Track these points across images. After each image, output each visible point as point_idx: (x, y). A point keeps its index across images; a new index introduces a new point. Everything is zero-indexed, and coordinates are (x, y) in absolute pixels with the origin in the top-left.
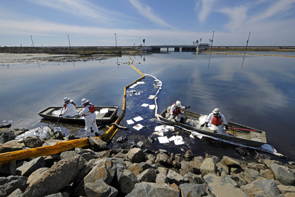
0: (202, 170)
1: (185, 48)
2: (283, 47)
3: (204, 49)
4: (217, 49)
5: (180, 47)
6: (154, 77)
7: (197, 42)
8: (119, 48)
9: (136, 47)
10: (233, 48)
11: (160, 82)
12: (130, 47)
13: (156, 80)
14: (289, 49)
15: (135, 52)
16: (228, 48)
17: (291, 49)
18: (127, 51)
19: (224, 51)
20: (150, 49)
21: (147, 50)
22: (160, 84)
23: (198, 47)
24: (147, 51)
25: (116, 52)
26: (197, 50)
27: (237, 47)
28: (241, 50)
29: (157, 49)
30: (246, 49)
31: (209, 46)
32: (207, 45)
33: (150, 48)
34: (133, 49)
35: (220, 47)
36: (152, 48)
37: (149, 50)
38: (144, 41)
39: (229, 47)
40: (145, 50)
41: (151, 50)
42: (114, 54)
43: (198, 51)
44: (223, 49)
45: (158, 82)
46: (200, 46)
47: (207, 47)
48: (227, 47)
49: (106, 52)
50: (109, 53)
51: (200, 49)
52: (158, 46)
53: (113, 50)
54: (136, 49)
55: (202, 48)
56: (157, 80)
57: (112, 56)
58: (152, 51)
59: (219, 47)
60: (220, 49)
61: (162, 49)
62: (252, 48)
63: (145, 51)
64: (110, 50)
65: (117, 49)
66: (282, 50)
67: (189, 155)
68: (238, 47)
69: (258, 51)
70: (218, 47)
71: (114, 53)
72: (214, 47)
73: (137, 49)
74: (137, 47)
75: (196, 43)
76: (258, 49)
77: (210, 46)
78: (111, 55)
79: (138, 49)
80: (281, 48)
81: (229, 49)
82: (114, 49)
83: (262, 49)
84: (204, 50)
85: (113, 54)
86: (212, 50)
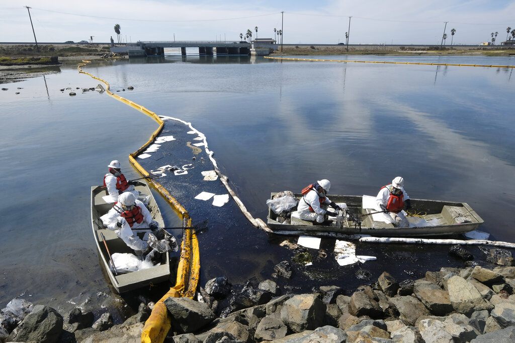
0: (457, 303)
1: (225, 48)
2: (406, 47)
3: (268, 50)
4: (293, 50)
5: (214, 45)
6: (186, 123)
7: (249, 34)
8: (45, 48)
9: (98, 44)
10: (323, 48)
11: (202, 137)
12: (81, 46)
13: (191, 130)
14: (415, 50)
15: (98, 57)
16: (314, 48)
17: (419, 50)
18: (71, 55)
19: (307, 55)
20: (138, 52)
21: (131, 52)
22: (202, 141)
23: (253, 46)
24: (130, 57)
25: (43, 58)
26: (252, 52)
27: (330, 47)
28: (339, 53)
29: (157, 51)
30: (347, 50)
31: (274, 43)
32: (271, 42)
33: (139, 48)
34: (91, 51)
35: (299, 46)
36: (143, 48)
37: (136, 54)
38: (117, 29)
39: (315, 46)
40: (126, 54)
41: (143, 54)
42: (35, 66)
43: (256, 55)
44: (304, 51)
45: (196, 135)
46: (258, 43)
47: (272, 47)
48: (312, 47)
49: (8, 58)
50: (19, 61)
51: (259, 50)
52: (156, 44)
53: (29, 55)
54: (99, 49)
55: (262, 48)
56: (194, 131)
57: (30, 70)
58: (145, 56)
59: (297, 46)
60: (300, 51)
61: (167, 51)
62: (357, 48)
63: (127, 57)
64: (20, 53)
65: (39, 51)
66: (405, 52)
67: (389, 284)
68: (332, 47)
69: (368, 54)
70: (294, 47)
71: (36, 61)
72: (286, 47)
73: (101, 51)
74: (102, 46)
75: (248, 37)
76: (366, 50)
77: (277, 43)
78: (26, 67)
79: (105, 51)
80: (403, 47)
81: (317, 50)
82: (30, 50)
83: (373, 51)
84: (268, 53)
85: (33, 66)
86: (284, 53)
